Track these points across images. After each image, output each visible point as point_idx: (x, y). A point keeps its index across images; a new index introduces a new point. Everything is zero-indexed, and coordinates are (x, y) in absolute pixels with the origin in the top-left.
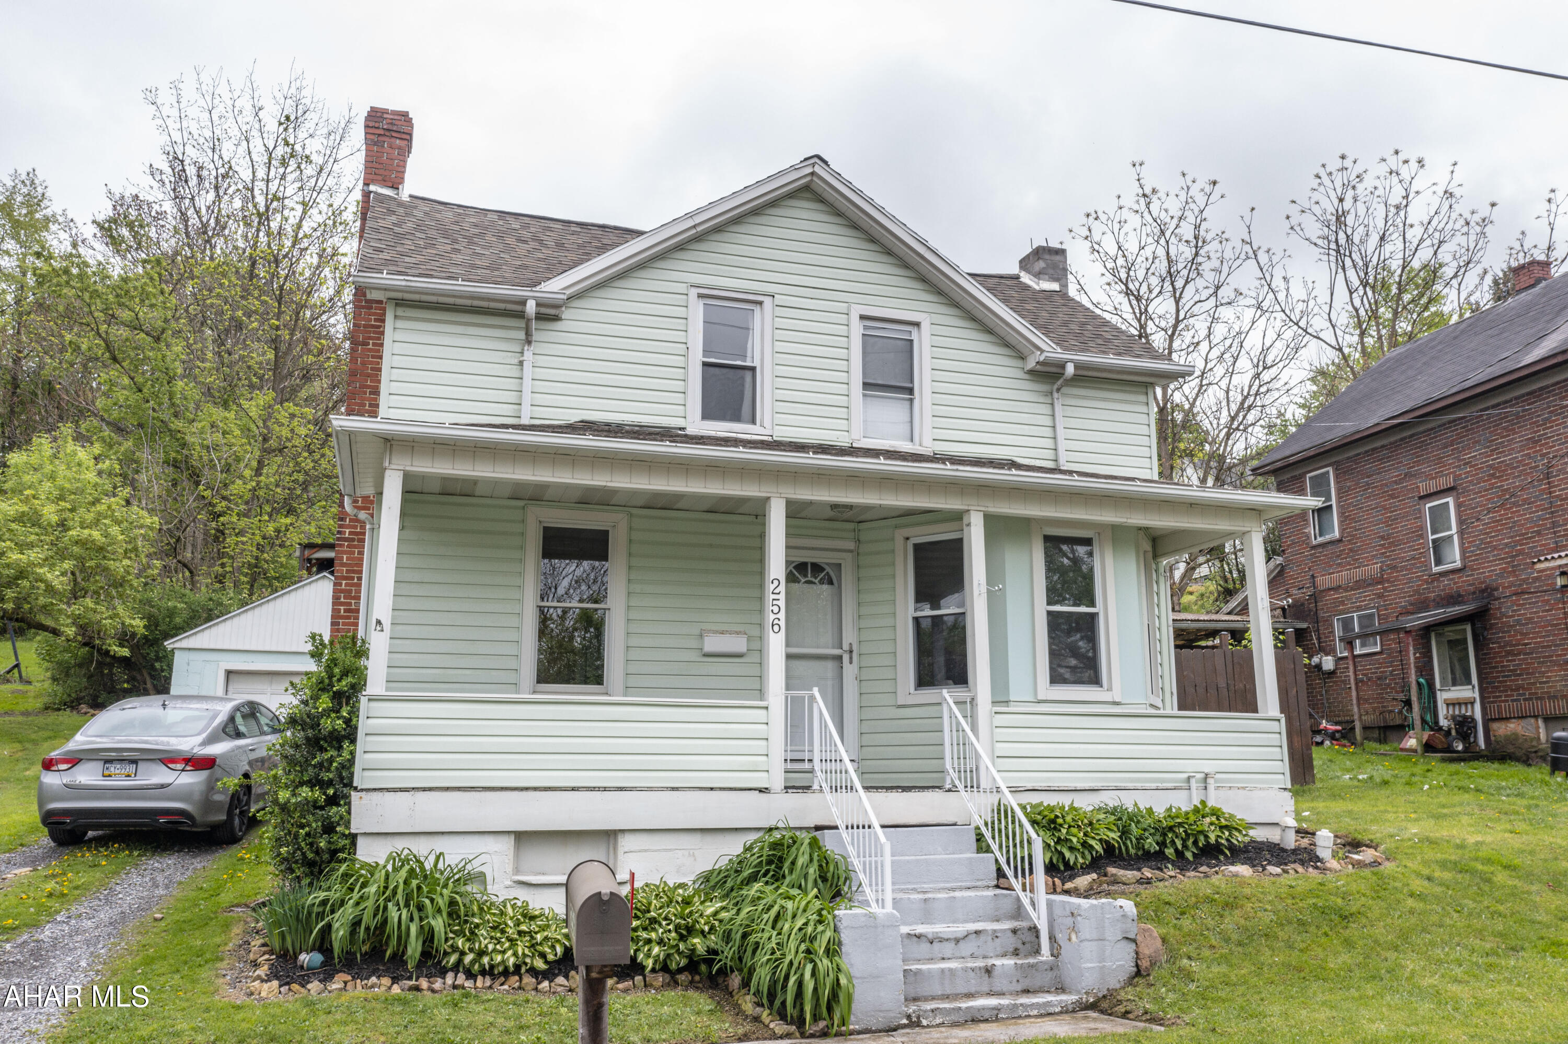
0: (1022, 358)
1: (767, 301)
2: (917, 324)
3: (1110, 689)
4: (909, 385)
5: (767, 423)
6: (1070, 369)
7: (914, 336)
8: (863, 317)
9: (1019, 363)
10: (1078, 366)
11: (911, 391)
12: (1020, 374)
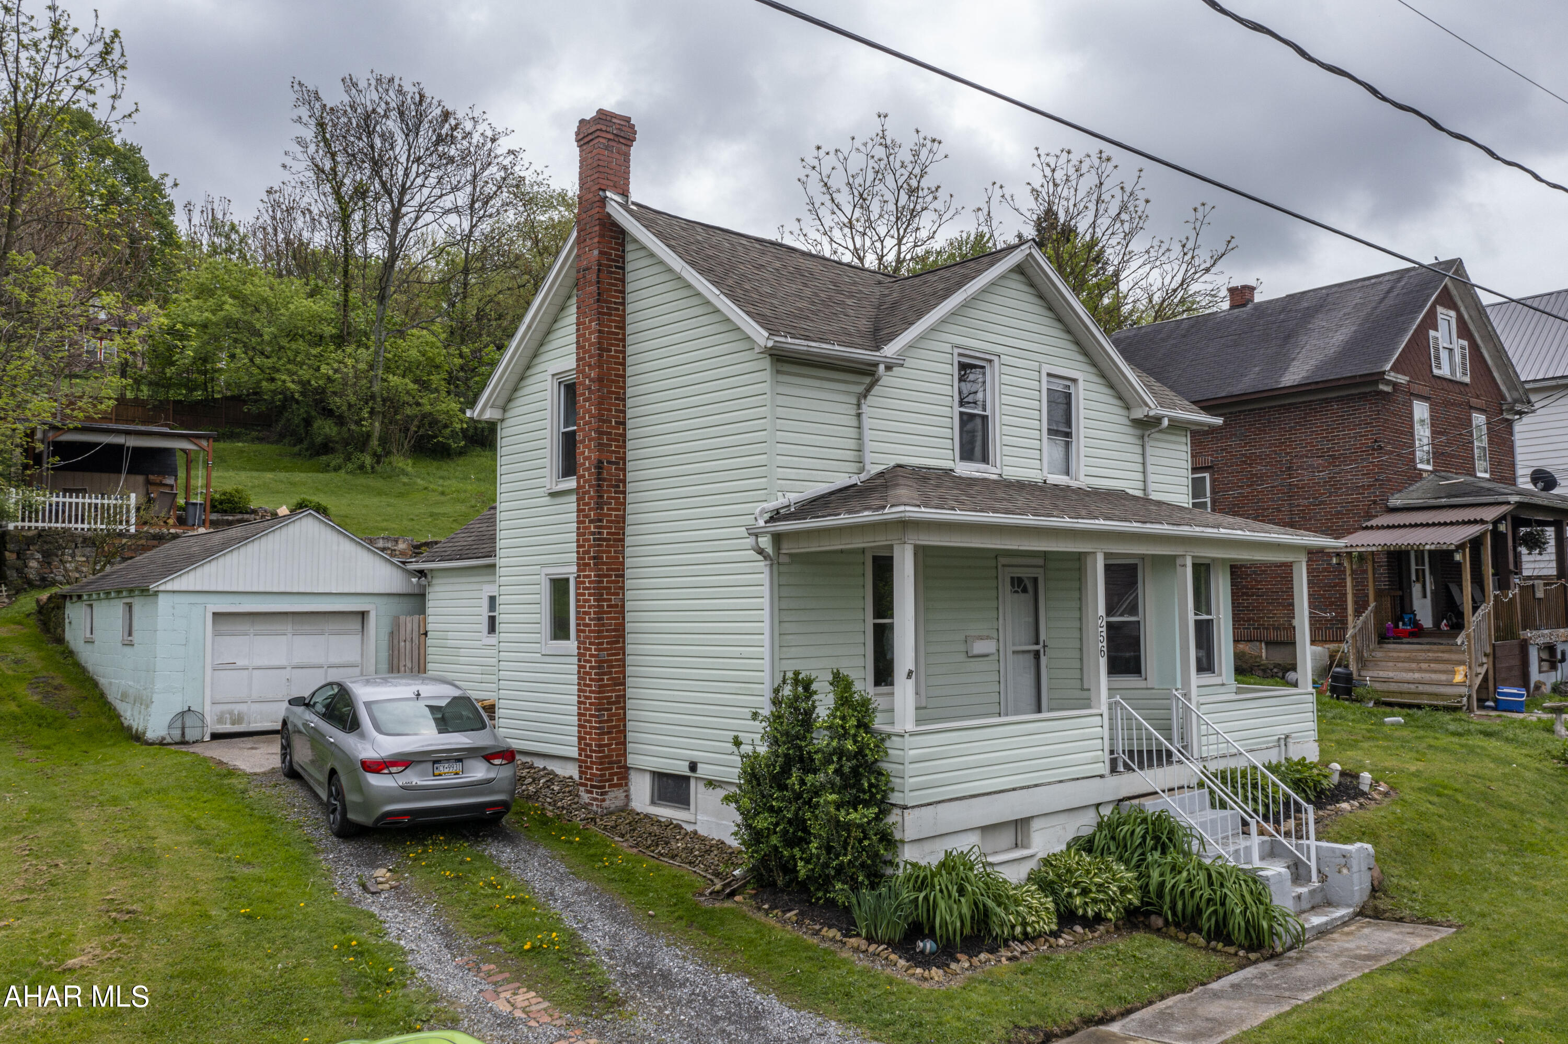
0: (1128, 408)
1: (996, 359)
2: (1074, 381)
3: (1220, 675)
4: (1068, 430)
5: (998, 465)
6: (1166, 422)
7: (1072, 390)
8: (1049, 375)
9: (1125, 412)
10: (1171, 420)
11: (1068, 435)
12: (1125, 421)
